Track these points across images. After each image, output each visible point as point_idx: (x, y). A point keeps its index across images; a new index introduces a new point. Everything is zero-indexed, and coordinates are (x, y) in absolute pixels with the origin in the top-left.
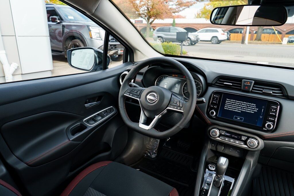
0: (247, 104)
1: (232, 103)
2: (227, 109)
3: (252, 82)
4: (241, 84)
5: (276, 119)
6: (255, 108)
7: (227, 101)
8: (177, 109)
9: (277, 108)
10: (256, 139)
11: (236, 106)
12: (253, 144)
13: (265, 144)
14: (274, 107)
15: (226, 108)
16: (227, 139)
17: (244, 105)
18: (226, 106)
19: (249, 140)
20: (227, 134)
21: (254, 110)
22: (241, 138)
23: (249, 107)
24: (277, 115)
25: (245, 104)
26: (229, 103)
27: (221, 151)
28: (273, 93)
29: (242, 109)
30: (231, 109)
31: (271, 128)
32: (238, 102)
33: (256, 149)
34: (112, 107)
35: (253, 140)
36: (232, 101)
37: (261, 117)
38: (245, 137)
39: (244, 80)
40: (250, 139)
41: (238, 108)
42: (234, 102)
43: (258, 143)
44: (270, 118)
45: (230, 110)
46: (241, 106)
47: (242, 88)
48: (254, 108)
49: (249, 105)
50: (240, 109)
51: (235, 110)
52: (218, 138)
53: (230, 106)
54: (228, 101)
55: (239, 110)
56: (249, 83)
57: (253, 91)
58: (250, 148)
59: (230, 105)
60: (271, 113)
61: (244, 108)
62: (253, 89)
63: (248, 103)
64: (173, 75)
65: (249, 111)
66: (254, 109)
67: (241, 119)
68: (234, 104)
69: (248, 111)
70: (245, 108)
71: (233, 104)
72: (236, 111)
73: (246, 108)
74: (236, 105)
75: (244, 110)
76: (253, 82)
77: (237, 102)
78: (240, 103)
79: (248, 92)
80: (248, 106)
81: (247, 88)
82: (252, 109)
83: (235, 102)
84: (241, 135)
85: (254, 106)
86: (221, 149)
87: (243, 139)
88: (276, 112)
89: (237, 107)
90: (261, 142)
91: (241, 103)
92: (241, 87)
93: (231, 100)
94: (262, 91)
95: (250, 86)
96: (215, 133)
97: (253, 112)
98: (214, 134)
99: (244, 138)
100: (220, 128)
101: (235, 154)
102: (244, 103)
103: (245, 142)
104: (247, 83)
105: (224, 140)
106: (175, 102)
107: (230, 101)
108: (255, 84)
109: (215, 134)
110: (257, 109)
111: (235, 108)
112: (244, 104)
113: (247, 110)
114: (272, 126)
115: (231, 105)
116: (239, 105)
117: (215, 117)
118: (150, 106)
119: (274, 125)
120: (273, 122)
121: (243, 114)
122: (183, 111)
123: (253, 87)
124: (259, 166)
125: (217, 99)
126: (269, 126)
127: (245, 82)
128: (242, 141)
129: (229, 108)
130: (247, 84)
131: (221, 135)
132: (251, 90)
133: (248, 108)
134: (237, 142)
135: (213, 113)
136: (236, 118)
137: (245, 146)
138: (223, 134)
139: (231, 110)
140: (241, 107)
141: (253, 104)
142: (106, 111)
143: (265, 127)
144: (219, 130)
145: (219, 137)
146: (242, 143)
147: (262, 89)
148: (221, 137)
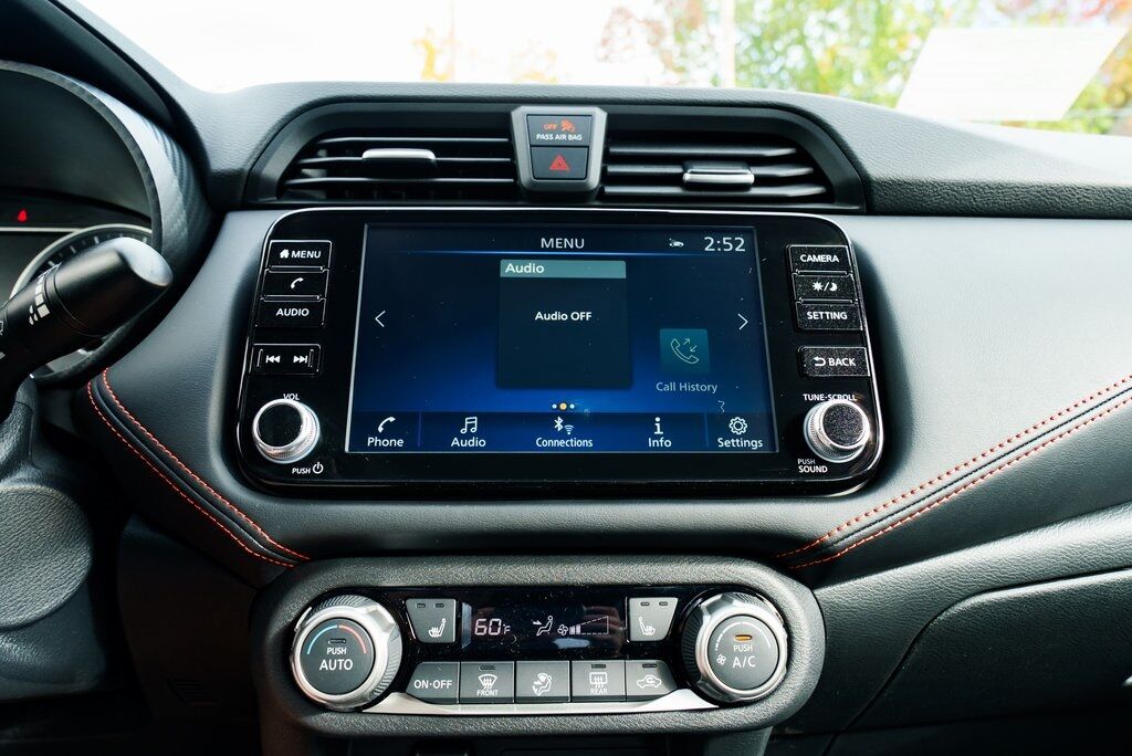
3: (590, 119)
4: (509, 149)
5: (869, 356)
9: (844, 264)
14: (821, 258)
19: (709, 623)
20: (483, 628)
22: (622, 626)
24: (865, 324)
31: (862, 442)
33: (784, 699)
35: (734, 607)
38: (655, 602)
39: (526, 110)
40: (711, 609)
43: (787, 632)
44: (819, 362)
47: (525, 174)
52: (393, 703)
57: (609, 190)
60: (813, 316)
62: (607, 178)
76: (600, 117)
84: (617, 597)
87: (649, 632)
88: (846, 300)
92: (512, 170)
94: (675, 180)
95: (584, 149)
96: (354, 652)
98: (337, 661)
99: (650, 619)
100: (394, 576)
103: (675, 659)
104: (558, 131)
105: (463, 701)
108: (612, 136)
109: (347, 665)
114: (863, 423)
117: (318, 467)
123: (608, 158)
125: (314, 282)
126: (839, 426)
127: (536, 123)
128: (643, 651)
130: (554, 132)
131: (417, 654)
132: (594, 179)
134: (599, 680)
135: (285, 423)
137: (686, 699)
138: (435, 633)
143: (807, 451)
144: (393, 599)
145: (400, 683)
146: (650, 680)
147: (677, 170)
148: (419, 684)
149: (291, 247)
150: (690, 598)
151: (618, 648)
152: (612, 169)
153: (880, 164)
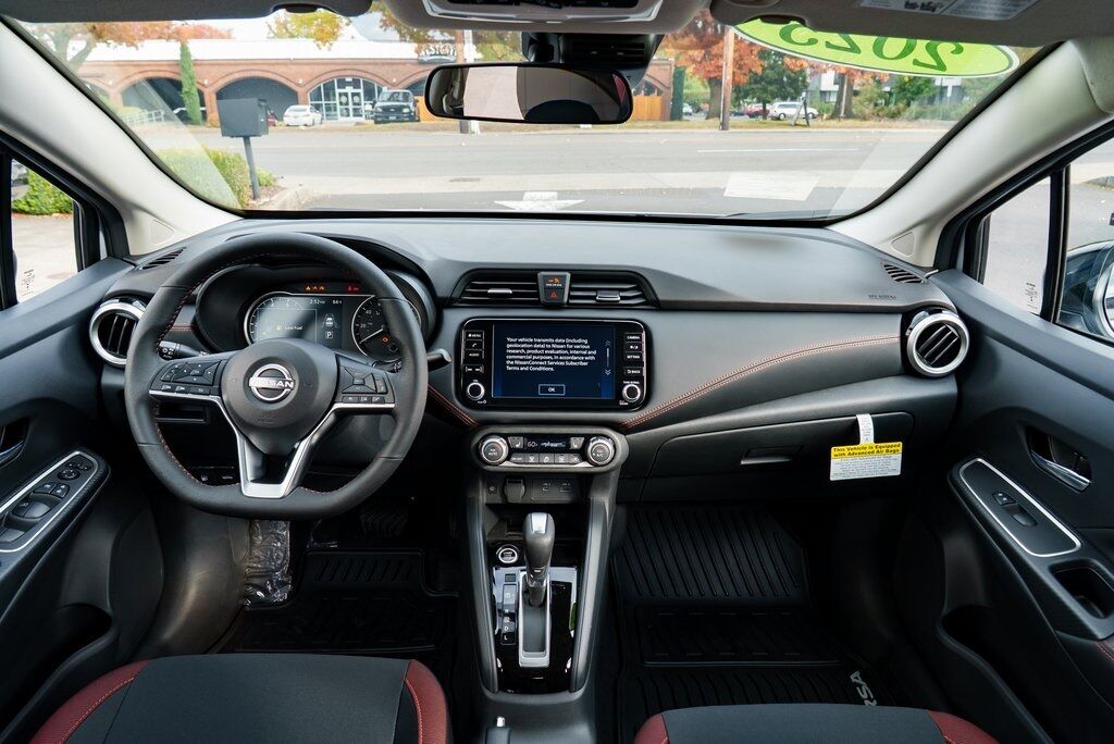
0: (565, 344)
1: (526, 349)
2: (515, 368)
3: (565, 276)
4: (536, 287)
5: (645, 368)
6: (588, 350)
7: (509, 346)
8: (370, 401)
9: (640, 339)
10: (608, 437)
11: (537, 355)
12: (604, 453)
13: (630, 443)
14: (633, 338)
15: (510, 365)
16: (532, 459)
17: (558, 346)
18: (511, 360)
19: (591, 445)
20: (530, 444)
21: (587, 355)
22: (568, 445)
23: (573, 349)
24: (644, 360)
25: (561, 344)
26: (515, 348)
27: (519, 501)
28: (622, 298)
29: (555, 361)
30: (525, 366)
31: (638, 397)
32: (542, 343)
33: (612, 465)
34: (77, 453)
35: (600, 441)
36: (524, 343)
37: (608, 373)
38: (578, 439)
39: (543, 273)
40: (592, 441)
41: (543, 360)
42: (530, 343)
43: (615, 447)
44: (629, 372)
45: (524, 371)
46: (551, 352)
47: (542, 298)
48: (584, 350)
49: (571, 344)
50: (551, 361)
51: (538, 366)
52: (506, 464)
53: (521, 357)
54: (513, 343)
55: (547, 366)
56: (557, 280)
57: (571, 301)
58: (596, 465)
59: (519, 354)
60: (629, 357)
61: (559, 355)
62: (570, 297)
63: (568, 340)
64: (308, 288)
65: (574, 361)
66: (585, 353)
67: (559, 390)
68: (530, 349)
69: (572, 363)
70: (562, 355)
71: (529, 352)
72: (540, 369)
73: (566, 355)
74: (536, 351)
75: (562, 361)
76: (568, 275)
77: (538, 343)
78: (546, 343)
79: (559, 306)
80: (569, 350)
81: (554, 295)
82: (579, 354)
83: (533, 343)
84: (566, 438)
85: (583, 344)
86: (517, 493)
87: (576, 446)
88: (639, 352)
89: (542, 358)
90: (620, 440)
91: (550, 343)
92: (537, 295)
93: (521, 340)
94: (593, 298)
95: (563, 288)
96: (497, 451)
97: (586, 364)
98: (493, 453)
99: (576, 444)
100: (505, 430)
101: (560, 495)
102: (557, 340)
103: (582, 453)
104: (554, 282)
105: (525, 463)
106: (357, 381)
107: (518, 343)
108: (573, 280)
109: (496, 454)
110: (595, 352)
111: (535, 360)
112: (558, 344)
113: (570, 361)
114: (639, 391)
115: (523, 354)
116: (546, 349)
117: (485, 402)
118: (270, 412)
119: (641, 386)
120: (639, 378)
121: (561, 373)
122: (392, 406)
123: (571, 289)
124: (622, 511)
125: (479, 346)
126: (632, 392)
127: (546, 278)
128: (574, 451)
129: (520, 366)
131: (512, 451)
132: (565, 300)
133: (571, 355)
134: (562, 459)
135: (476, 390)
136: (545, 390)
137: (584, 465)
138: (517, 446)
139: (526, 369)
140: (553, 355)
141: (580, 341)
142: (59, 474)
143: (622, 398)
144: (505, 436)
145: (508, 459)
146: (576, 459)
147: (594, 294)
148: (514, 459)
149: (472, 333)
150: (588, 438)
151: (567, 450)
152: (572, 294)
153: (663, 295)
